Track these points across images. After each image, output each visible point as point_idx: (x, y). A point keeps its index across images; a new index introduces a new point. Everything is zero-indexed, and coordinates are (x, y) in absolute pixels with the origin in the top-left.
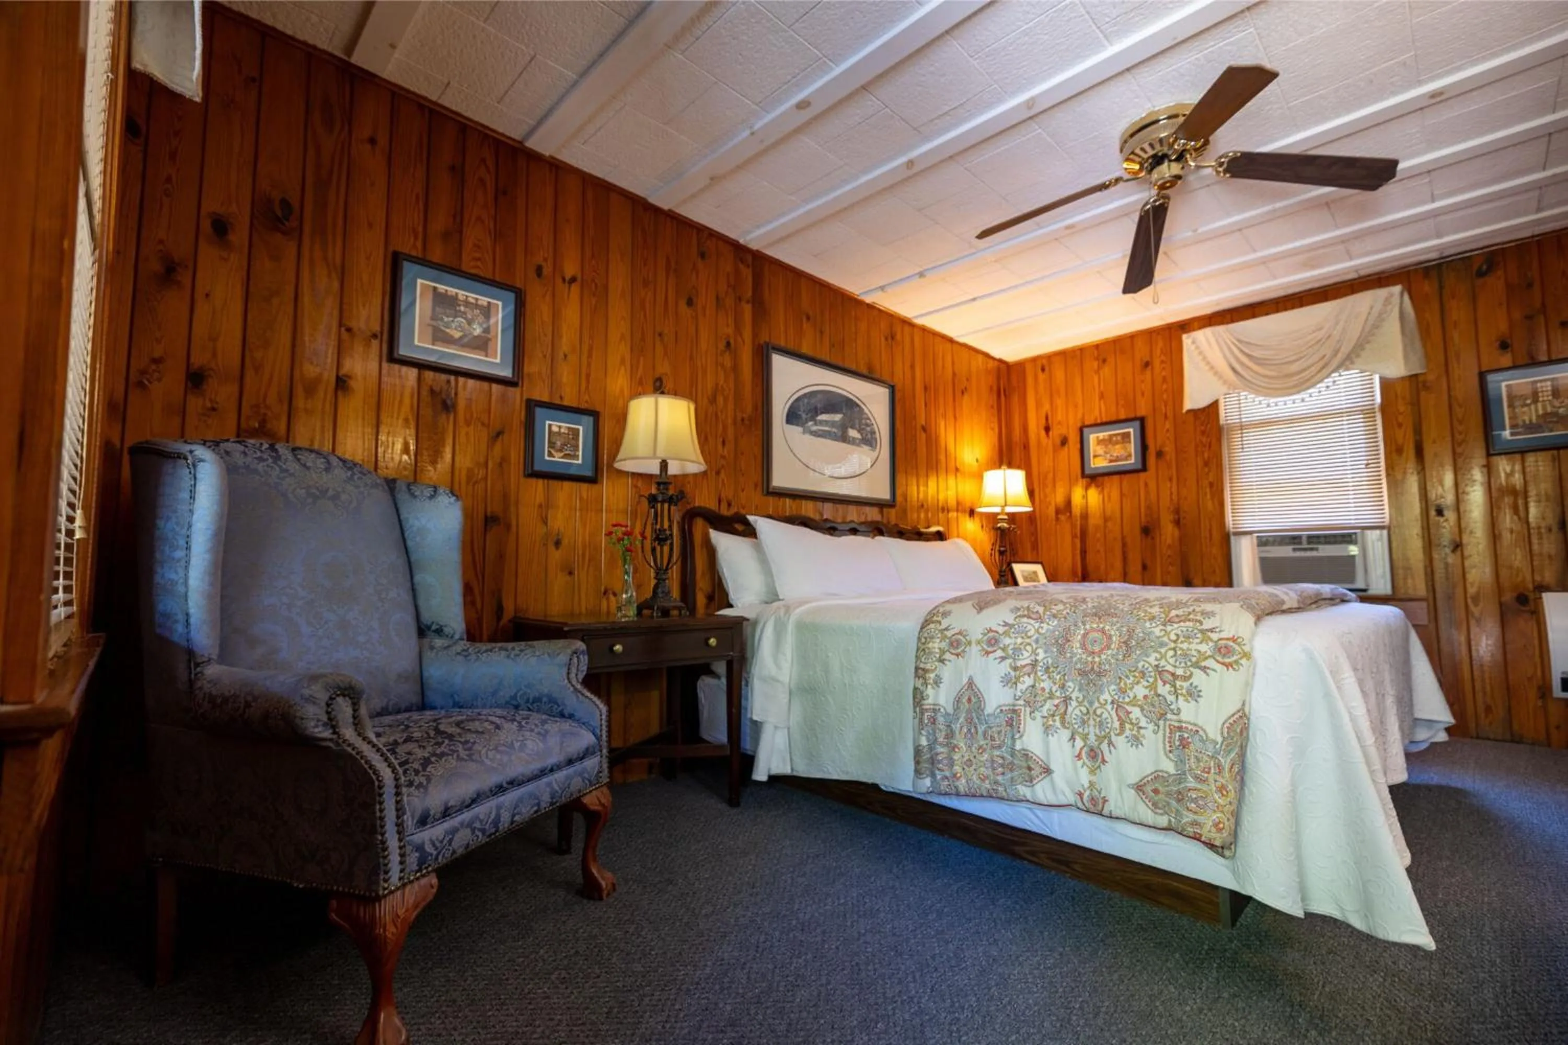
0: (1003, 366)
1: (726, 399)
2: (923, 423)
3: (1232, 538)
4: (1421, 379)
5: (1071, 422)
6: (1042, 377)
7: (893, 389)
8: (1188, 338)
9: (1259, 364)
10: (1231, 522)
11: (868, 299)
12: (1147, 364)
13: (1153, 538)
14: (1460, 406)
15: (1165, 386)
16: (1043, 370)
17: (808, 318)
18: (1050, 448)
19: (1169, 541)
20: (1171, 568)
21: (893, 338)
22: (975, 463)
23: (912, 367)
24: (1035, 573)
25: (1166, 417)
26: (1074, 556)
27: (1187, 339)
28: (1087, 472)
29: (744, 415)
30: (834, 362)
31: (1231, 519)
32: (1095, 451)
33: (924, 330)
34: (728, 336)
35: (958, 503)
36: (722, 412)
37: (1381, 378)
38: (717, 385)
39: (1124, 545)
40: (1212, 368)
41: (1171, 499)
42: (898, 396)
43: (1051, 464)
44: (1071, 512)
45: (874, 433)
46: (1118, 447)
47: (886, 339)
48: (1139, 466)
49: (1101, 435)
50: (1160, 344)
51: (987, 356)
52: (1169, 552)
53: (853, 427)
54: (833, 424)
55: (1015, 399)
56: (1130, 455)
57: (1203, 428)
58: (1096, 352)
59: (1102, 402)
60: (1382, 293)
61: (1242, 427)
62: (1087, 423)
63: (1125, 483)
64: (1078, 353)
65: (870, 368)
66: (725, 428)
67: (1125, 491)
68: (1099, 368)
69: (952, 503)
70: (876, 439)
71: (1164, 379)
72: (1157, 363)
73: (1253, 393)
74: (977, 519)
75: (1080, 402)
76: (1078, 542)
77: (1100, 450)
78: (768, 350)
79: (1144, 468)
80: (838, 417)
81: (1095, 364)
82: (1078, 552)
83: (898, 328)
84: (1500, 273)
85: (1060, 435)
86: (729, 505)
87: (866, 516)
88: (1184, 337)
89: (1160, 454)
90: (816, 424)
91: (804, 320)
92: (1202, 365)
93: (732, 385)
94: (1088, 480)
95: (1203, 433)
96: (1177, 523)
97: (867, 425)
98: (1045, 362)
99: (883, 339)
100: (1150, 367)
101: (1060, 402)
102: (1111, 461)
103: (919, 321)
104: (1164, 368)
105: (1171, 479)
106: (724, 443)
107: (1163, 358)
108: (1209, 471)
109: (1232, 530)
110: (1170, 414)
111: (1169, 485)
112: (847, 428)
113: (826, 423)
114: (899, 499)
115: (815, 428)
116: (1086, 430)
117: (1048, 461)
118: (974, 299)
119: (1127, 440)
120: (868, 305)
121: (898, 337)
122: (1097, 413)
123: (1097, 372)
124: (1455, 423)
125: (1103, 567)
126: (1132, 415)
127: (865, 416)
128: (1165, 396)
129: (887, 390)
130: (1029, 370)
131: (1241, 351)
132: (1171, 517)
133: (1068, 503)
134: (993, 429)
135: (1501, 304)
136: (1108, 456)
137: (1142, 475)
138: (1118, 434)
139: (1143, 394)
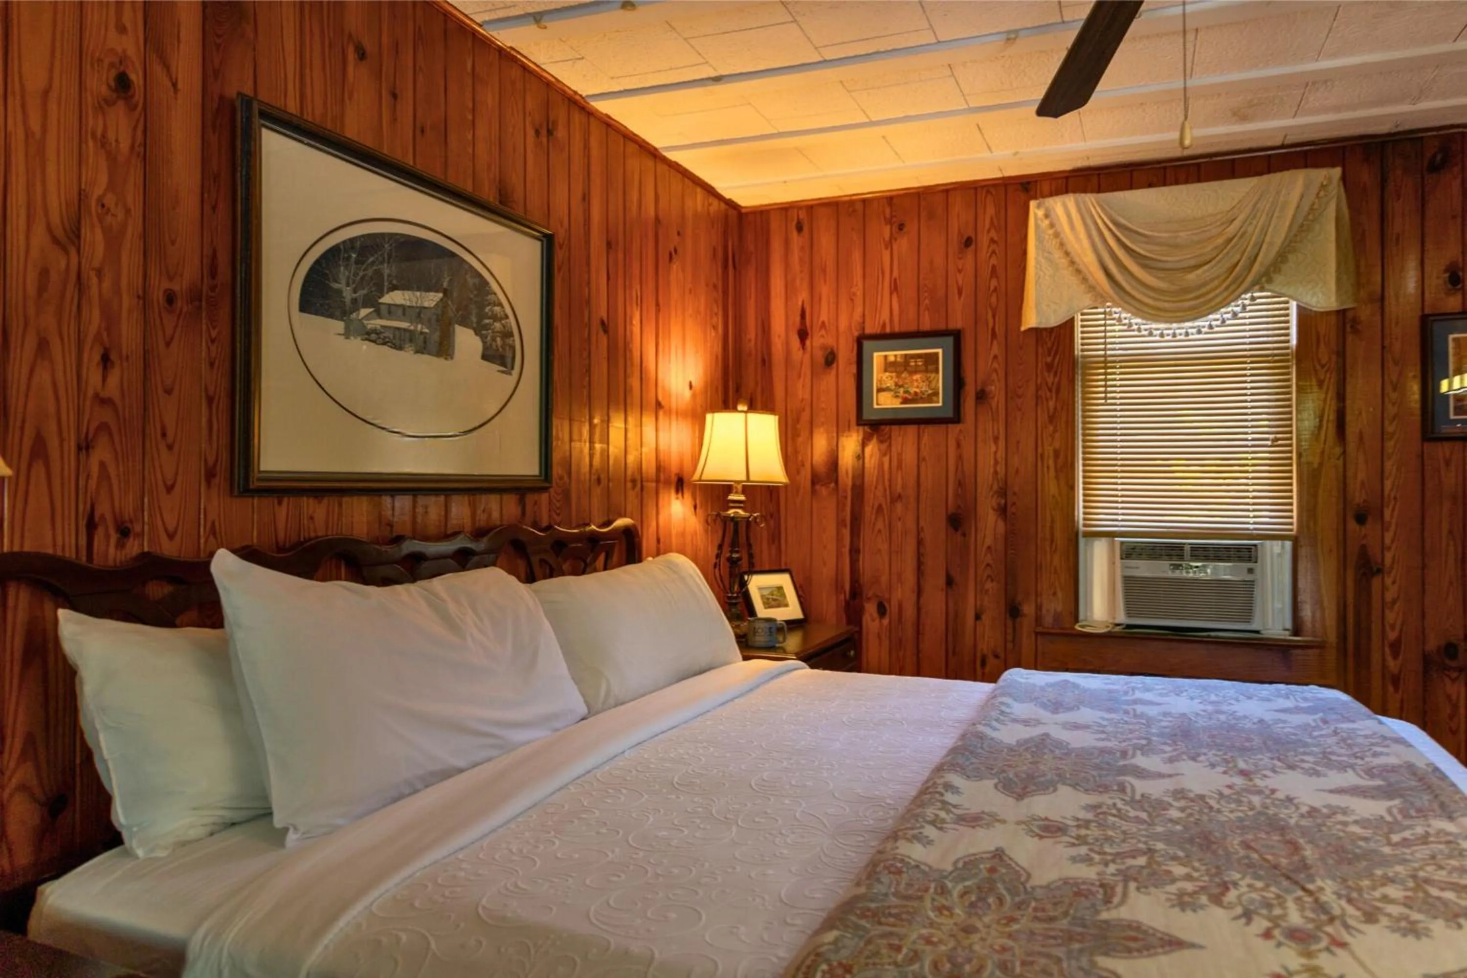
0: (733, 213)
1: (113, 242)
2: (604, 314)
3: (1082, 541)
4: (1350, 315)
5: (843, 323)
6: (796, 240)
7: (549, 243)
8: (1039, 206)
9: (1144, 266)
10: (1081, 516)
11: (505, 37)
12: (968, 242)
13: (964, 535)
14: (1396, 363)
15: (994, 283)
16: (800, 229)
17: (362, 55)
18: (806, 370)
19: (989, 541)
20: (989, 585)
21: (550, 132)
22: (687, 394)
23: (586, 198)
24: (780, 589)
25: (994, 335)
26: (839, 556)
27: (1036, 210)
28: (866, 416)
29: (176, 287)
30: (421, 167)
31: (1081, 510)
32: (880, 381)
33: (609, 125)
34: (123, 59)
35: (659, 468)
36: (99, 272)
37: (1299, 307)
38: (82, 196)
39: (920, 542)
40: (1072, 263)
41: (996, 473)
42: (559, 255)
43: (807, 396)
44: (837, 482)
45: (511, 335)
46: (917, 377)
47: (537, 133)
48: (950, 414)
49: (891, 355)
50: (991, 211)
51: (710, 191)
52: (989, 559)
53: (464, 323)
54: (418, 313)
55: (750, 275)
56: (936, 394)
57: (1049, 359)
58: (888, 211)
59: (895, 296)
60: (1320, 175)
61: (1106, 363)
62: (868, 331)
63: (925, 439)
64: (859, 207)
65: (504, 195)
66: (110, 319)
67: (925, 453)
68: (892, 239)
69: (649, 468)
70: (513, 348)
71: (994, 271)
72: (984, 240)
73: (1129, 312)
74: (688, 495)
75: (859, 293)
76: (846, 532)
77: (889, 380)
78: (249, 120)
79: (957, 418)
80: (431, 299)
81: (887, 231)
82: (846, 550)
83: (560, 113)
84: (1456, 169)
85: (824, 347)
86: (124, 532)
87: (490, 515)
88: (1033, 204)
89: (981, 396)
90: (378, 314)
91: (351, 55)
92: (1057, 255)
93: (133, 196)
94: (867, 428)
95: (1049, 367)
96: (1003, 511)
97: (495, 318)
98: (803, 215)
99: (531, 133)
100: (973, 247)
101: (825, 290)
102: (905, 401)
103: (602, 107)
104: (994, 252)
105: (996, 439)
106: (106, 360)
107: (993, 234)
108: (1055, 431)
109: (1082, 528)
110: (1000, 330)
111: (993, 449)
112: (450, 324)
113: (403, 311)
114: (557, 470)
115: (377, 323)
116: (867, 344)
117: (802, 390)
118: (717, 79)
119: (931, 367)
120: (500, 50)
121: (561, 133)
122: (885, 316)
123: (889, 245)
124: (1388, 389)
125: (884, 579)
126: (942, 326)
127: (491, 297)
128: (994, 299)
129: (538, 244)
130: (775, 225)
131: (1118, 240)
132: (994, 502)
133: (833, 463)
134: (715, 328)
135: (1454, 217)
136: (902, 390)
137: (954, 429)
138: (919, 356)
139: (960, 293)
